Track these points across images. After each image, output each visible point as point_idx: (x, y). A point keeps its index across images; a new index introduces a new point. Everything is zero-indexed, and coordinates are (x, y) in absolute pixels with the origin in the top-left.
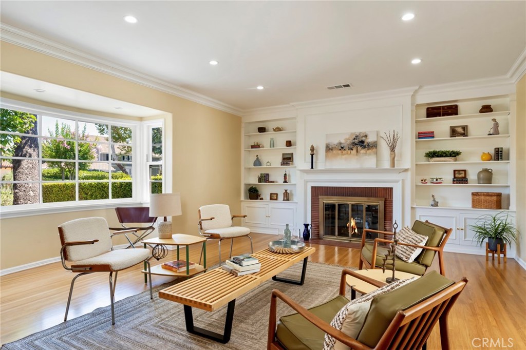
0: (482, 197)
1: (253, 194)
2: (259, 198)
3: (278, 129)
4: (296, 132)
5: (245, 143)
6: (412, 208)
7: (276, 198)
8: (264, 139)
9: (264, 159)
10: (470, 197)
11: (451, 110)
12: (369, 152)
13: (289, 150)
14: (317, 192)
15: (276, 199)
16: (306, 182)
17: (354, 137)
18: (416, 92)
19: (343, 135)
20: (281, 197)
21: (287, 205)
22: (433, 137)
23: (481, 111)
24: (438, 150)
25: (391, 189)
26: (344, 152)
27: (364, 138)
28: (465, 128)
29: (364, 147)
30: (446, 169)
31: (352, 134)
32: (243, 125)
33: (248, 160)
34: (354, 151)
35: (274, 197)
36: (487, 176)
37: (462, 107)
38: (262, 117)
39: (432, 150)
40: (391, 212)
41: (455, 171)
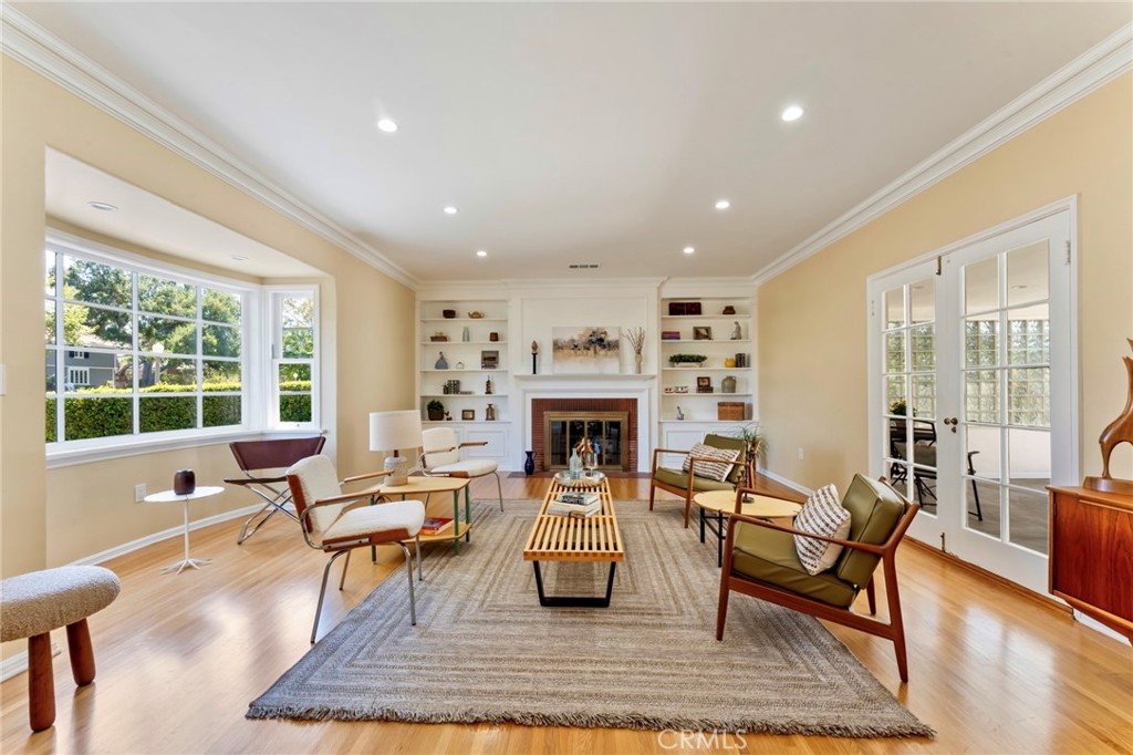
0: (729, 408)
1: (435, 411)
2: (445, 417)
3: (476, 315)
4: (506, 321)
5: (421, 332)
6: (659, 423)
7: (471, 416)
8: (453, 328)
9: (453, 358)
10: (716, 408)
11: (693, 308)
12: (609, 353)
13: (493, 347)
14: (540, 406)
15: (473, 419)
16: (525, 392)
17: (591, 333)
18: (663, 283)
19: (576, 329)
20: (481, 415)
21: (491, 425)
22: (679, 338)
23: (725, 313)
24: (683, 354)
25: (636, 400)
26: (578, 352)
27: (603, 336)
28: (708, 329)
29: (604, 347)
30: (688, 375)
31: (588, 329)
32: (418, 304)
33: (426, 358)
34: (591, 352)
35: (468, 415)
36: (730, 385)
37: (705, 306)
38: (452, 294)
39: (676, 354)
40: (636, 429)
41: (699, 378)
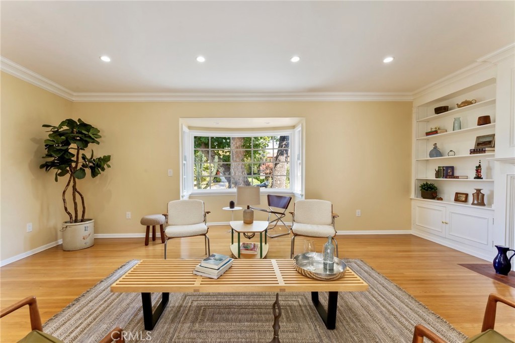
1: (429, 191)
3: (465, 104)
4: (494, 101)
5: (417, 129)
7: (464, 199)
9: (446, 147)
16: (512, 178)
32: (414, 110)
35: (460, 198)
